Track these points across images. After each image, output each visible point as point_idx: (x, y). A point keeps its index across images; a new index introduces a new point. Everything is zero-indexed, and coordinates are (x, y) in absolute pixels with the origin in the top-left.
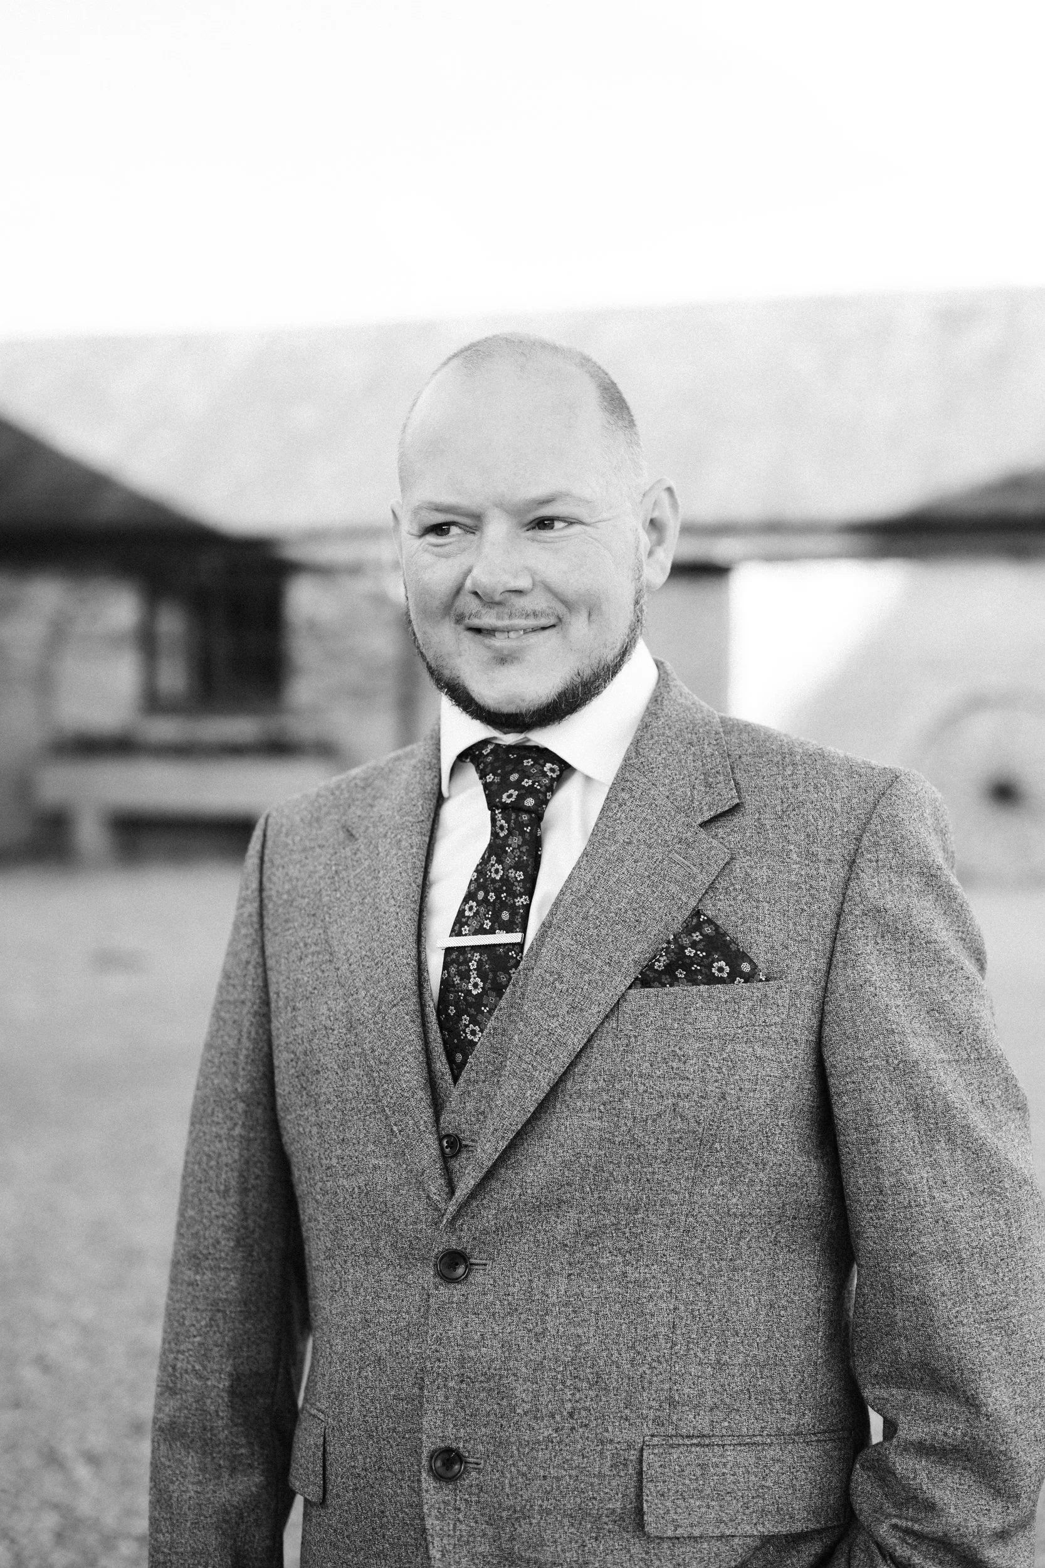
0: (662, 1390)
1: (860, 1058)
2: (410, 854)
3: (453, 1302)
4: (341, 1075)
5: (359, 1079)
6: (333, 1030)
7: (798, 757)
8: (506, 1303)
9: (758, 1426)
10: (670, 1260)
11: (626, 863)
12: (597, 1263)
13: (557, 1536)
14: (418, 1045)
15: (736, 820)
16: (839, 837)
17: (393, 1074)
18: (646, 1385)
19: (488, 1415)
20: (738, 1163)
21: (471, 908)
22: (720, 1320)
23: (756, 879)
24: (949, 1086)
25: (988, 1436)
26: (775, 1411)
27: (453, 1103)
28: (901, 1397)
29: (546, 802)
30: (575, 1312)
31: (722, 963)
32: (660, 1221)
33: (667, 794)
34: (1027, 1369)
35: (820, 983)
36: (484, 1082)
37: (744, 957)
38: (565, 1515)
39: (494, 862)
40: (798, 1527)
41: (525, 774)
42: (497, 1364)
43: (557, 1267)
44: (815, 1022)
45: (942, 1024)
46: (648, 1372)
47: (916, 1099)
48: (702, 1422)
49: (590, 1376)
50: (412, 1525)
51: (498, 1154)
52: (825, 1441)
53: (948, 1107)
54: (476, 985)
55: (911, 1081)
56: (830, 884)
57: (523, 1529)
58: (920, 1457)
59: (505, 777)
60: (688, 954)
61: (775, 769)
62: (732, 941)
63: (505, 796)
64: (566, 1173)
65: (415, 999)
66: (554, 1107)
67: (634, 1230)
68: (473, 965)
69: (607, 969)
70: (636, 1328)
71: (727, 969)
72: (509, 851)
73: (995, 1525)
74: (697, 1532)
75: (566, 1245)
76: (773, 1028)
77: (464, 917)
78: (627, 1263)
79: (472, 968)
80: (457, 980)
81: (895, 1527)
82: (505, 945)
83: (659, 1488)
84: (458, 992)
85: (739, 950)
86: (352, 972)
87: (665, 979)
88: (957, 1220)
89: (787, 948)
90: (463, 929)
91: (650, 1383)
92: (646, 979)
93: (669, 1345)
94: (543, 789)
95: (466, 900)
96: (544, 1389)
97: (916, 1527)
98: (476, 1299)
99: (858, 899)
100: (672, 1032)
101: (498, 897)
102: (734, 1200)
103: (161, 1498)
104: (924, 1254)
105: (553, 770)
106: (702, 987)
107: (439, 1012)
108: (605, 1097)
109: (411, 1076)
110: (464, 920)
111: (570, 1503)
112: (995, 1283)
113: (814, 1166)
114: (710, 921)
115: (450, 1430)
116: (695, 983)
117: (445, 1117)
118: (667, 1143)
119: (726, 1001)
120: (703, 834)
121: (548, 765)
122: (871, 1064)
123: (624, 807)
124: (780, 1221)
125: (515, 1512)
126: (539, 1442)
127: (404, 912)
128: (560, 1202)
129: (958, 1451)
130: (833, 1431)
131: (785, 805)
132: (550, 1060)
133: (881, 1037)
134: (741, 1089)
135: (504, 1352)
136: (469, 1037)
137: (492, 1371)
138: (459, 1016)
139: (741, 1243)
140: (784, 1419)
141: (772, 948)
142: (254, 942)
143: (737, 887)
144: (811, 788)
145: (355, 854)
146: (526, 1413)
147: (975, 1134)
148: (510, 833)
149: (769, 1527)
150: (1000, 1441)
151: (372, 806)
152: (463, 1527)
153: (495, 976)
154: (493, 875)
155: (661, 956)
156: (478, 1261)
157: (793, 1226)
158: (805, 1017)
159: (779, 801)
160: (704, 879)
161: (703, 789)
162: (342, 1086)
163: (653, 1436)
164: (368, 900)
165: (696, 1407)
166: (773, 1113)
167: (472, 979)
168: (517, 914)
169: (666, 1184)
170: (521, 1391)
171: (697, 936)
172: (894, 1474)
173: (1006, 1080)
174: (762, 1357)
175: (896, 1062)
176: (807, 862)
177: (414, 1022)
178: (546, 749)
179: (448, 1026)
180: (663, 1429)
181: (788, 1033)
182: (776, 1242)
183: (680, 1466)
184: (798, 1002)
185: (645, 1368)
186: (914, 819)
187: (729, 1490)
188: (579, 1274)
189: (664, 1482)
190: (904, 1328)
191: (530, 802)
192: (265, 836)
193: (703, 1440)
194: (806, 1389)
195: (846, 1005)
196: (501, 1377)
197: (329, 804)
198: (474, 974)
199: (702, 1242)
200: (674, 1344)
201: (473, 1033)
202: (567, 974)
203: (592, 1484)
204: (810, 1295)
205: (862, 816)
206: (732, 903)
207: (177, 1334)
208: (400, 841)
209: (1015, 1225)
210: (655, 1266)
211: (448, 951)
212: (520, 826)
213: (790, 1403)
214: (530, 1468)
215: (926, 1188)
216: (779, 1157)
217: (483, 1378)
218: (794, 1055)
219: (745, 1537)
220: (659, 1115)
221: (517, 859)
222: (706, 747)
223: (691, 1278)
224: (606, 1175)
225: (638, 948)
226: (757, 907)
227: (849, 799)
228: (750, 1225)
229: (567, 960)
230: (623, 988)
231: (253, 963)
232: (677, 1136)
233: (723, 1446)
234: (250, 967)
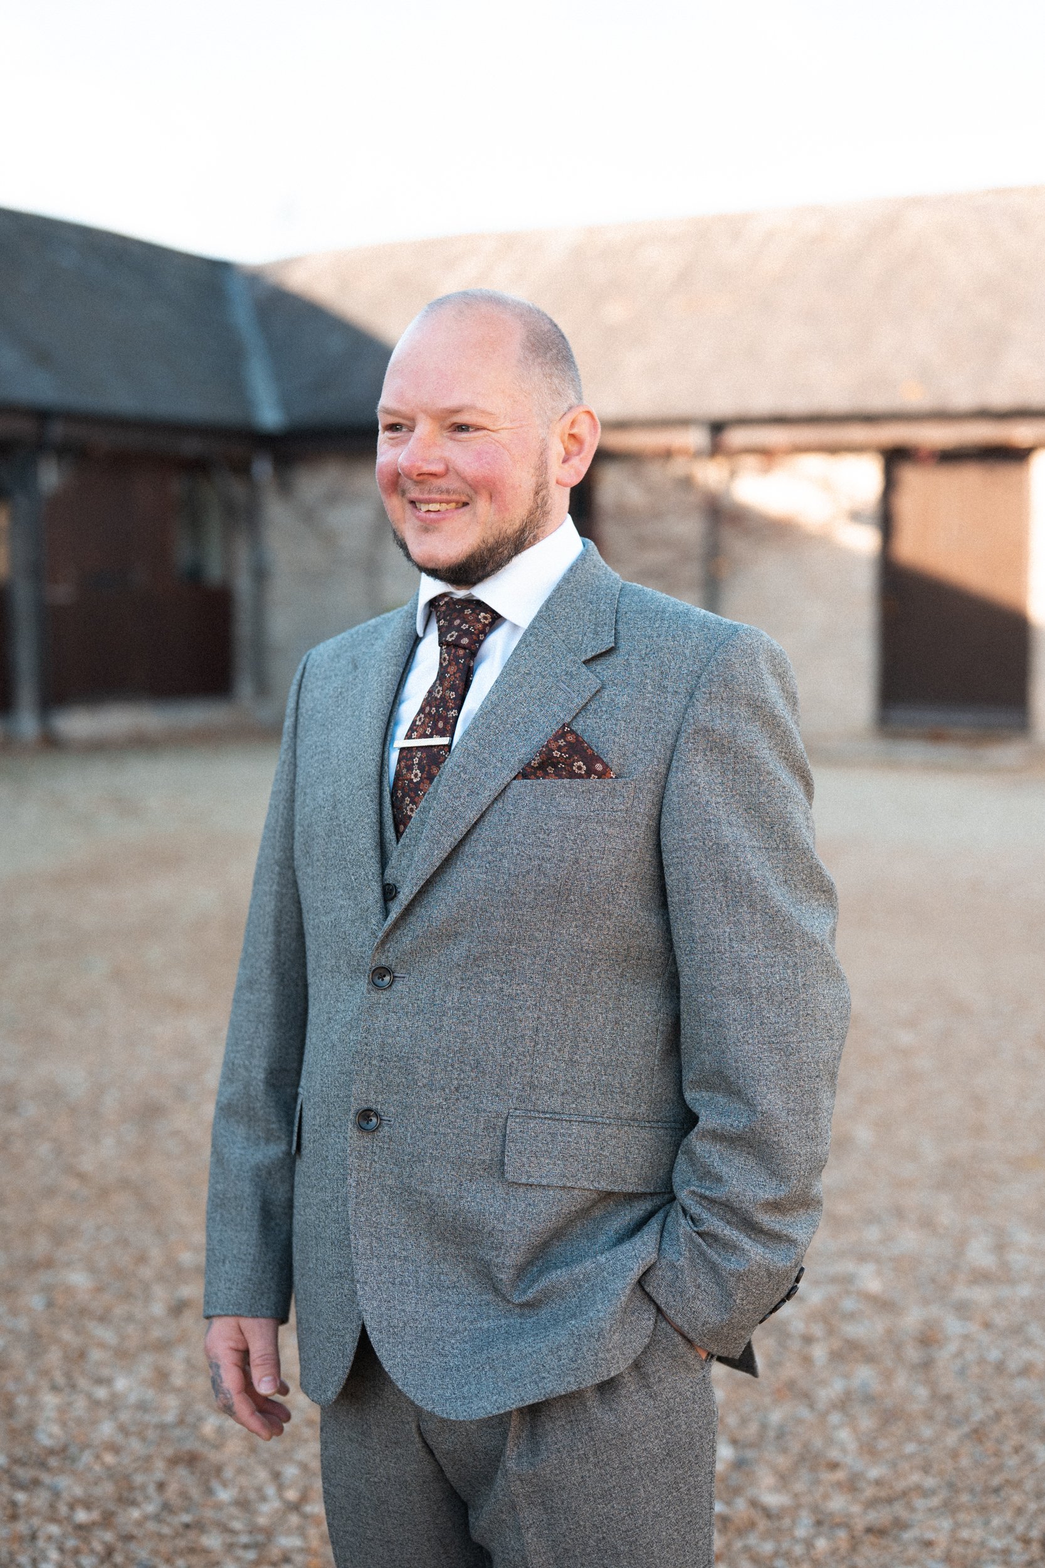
0: (525, 1076)
1: (683, 839)
2: (386, 680)
3: (379, 1004)
4: (327, 840)
5: (337, 844)
6: (324, 808)
7: (667, 615)
8: (416, 1005)
9: (600, 1110)
10: (536, 981)
11: (524, 689)
12: (482, 980)
13: (442, 1176)
14: (374, 818)
15: (611, 660)
16: (685, 675)
17: (354, 838)
18: (513, 1072)
19: (399, 1086)
20: (588, 912)
21: (420, 719)
22: (573, 1029)
23: (618, 703)
24: (754, 865)
25: (763, 1128)
26: (615, 1101)
27: (393, 862)
28: (708, 1099)
29: (481, 642)
30: (464, 1015)
31: (581, 763)
32: (529, 952)
33: (563, 638)
34: (802, 1083)
35: (660, 783)
36: (414, 846)
37: (599, 759)
38: (448, 1162)
39: (439, 686)
40: (630, 1189)
41: (464, 621)
42: (406, 1049)
43: (454, 982)
44: (655, 812)
45: (757, 819)
46: (515, 1062)
47: (725, 872)
48: (556, 1103)
49: (472, 1062)
50: (342, 1165)
51: (412, 896)
52: (658, 1128)
53: (751, 880)
54: (416, 775)
55: (722, 859)
56: (674, 710)
57: (418, 1169)
58: (716, 1143)
59: (451, 622)
60: (555, 755)
61: (648, 623)
62: (589, 747)
63: (448, 636)
64: (461, 911)
65: (375, 785)
66: (456, 864)
67: (509, 957)
68: (416, 761)
69: (499, 765)
70: (508, 1030)
71: (584, 768)
72: (448, 677)
73: (769, 1196)
74: (544, 1182)
75: (460, 966)
76: (619, 813)
77: (415, 725)
78: (503, 981)
79: (415, 763)
80: (404, 771)
81: (693, 1192)
82: (438, 746)
83: (518, 1147)
84: (405, 780)
85: (594, 754)
86: (339, 765)
87: (539, 773)
88: (751, 966)
89: (636, 756)
90: (413, 734)
91: (516, 1070)
92: (525, 773)
93: (533, 1044)
94: (476, 632)
95: (418, 714)
96: (439, 1069)
97: (707, 1193)
98: (395, 1002)
99: (692, 721)
100: (540, 812)
101: (437, 711)
102: (587, 940)
103: (219, 1158)
104: (722, 988)
105: (485, 618)
106: (566, 781)
107: (393, 794)
108: (490, 857)
109: (366, 840)
110: (415, 728)
111: (452, 1153)
112: (779, 1016)
113: (654, 921)
114: (572, 732)
115: (372, 1096)
116: (561, 777)
117: (388, 871)
118: (533, 893)
119: (583, 792)
120: (584, 669)
121: (482, 614)
122: (691, 844)
123: (529, 648)
124: (626, 960)
125: (413, 1156)
126: (432, 1107)
127: (375, 721)
128: (457, 934)
129: (741, 1139)
130: (665, 1122)
131: (649, 650)
132: (452, 829)
133: (700, 824)
134: (591, 857)
135: (411, 1041)
136: (409, 813)
137: (403, 1054)
138: (403, 797)
139: (592, 974)
140: (622, 1107)
141: (625, 754)
142: (289, 747)
143: (604, 709)
144: (670, 638)
145: (355, 679)
146: (424, 1086)
147: (772, 903)
148: (450, 664)
149: (604, 1185)
150: (773, 1133)
151: (373, 645)
152: (378, 1166)
153: (430, 769)
154: (437, 696)
155: (536, 756)
156: (399, 975)
157: (637, 965)
158: (644, 807)
159: (645, 647)
160: (579, 702)
161: (592, 636)
162: (327, 848)
163: (515, 1109)
164: (357, 713)
165: (550, 1091)
166: (617, 877)
167: (414, 771)
168: (448, 723)
169: (533, 924)
170: (422, 1069)
171: (562, 742)
172: (695, 1154)
173: (811, 867)
174: (606, 1061)
175: (711, 844)
176: (658, 692)
177: (372, 801)
178: (483, 603)
179: (396, 805)
180: (524, 1105)
181: (632, 818)
182: (622, 976)
183: (535, 1133)
184: (641, 796)
185: (514, 1059)
186: (745, 663)
187: (572, 1154)
188: (469, 988)
189: (522, 1143)
190: (707, 1044)
191: (465, 641)
192: (304, 668)
193: (555, 1116)
194: (643, 1087)
195: (675, 799)
196: (408, 1059)
197: (348, 644)
198: (416, 767)
199: (560, 969)
200: (537, 1044)
201: (412, 810)
202: (470, 768)
203: (469, 1141)
204: (650, 1018)
205: (704, 660)
206: (598, 721)
207: (237, 1039)
208: (381, 670)
209: (800, 975)
210: (525, 985)
211: (402, 749)
212: (457, 658)
213: (628, 1096)
214: (425, 1126)
215: (727, 940)
216: (623, 911)
217: (395, 1059)
218: (636, 834)
219: (584, 1189)
220: (528, 872)
221: (453, 684)
222: (601, 605)
223: (552, 996)
224: (489, 915)
225: (523, 750)
226: (616, 724)
227: (697, 646)
228: (600, 960)
229: (471, 758)
230: (509, 779)
231: (288, 762)
232: (541, 888)
233: (570, 1121)
234: (286, 766)
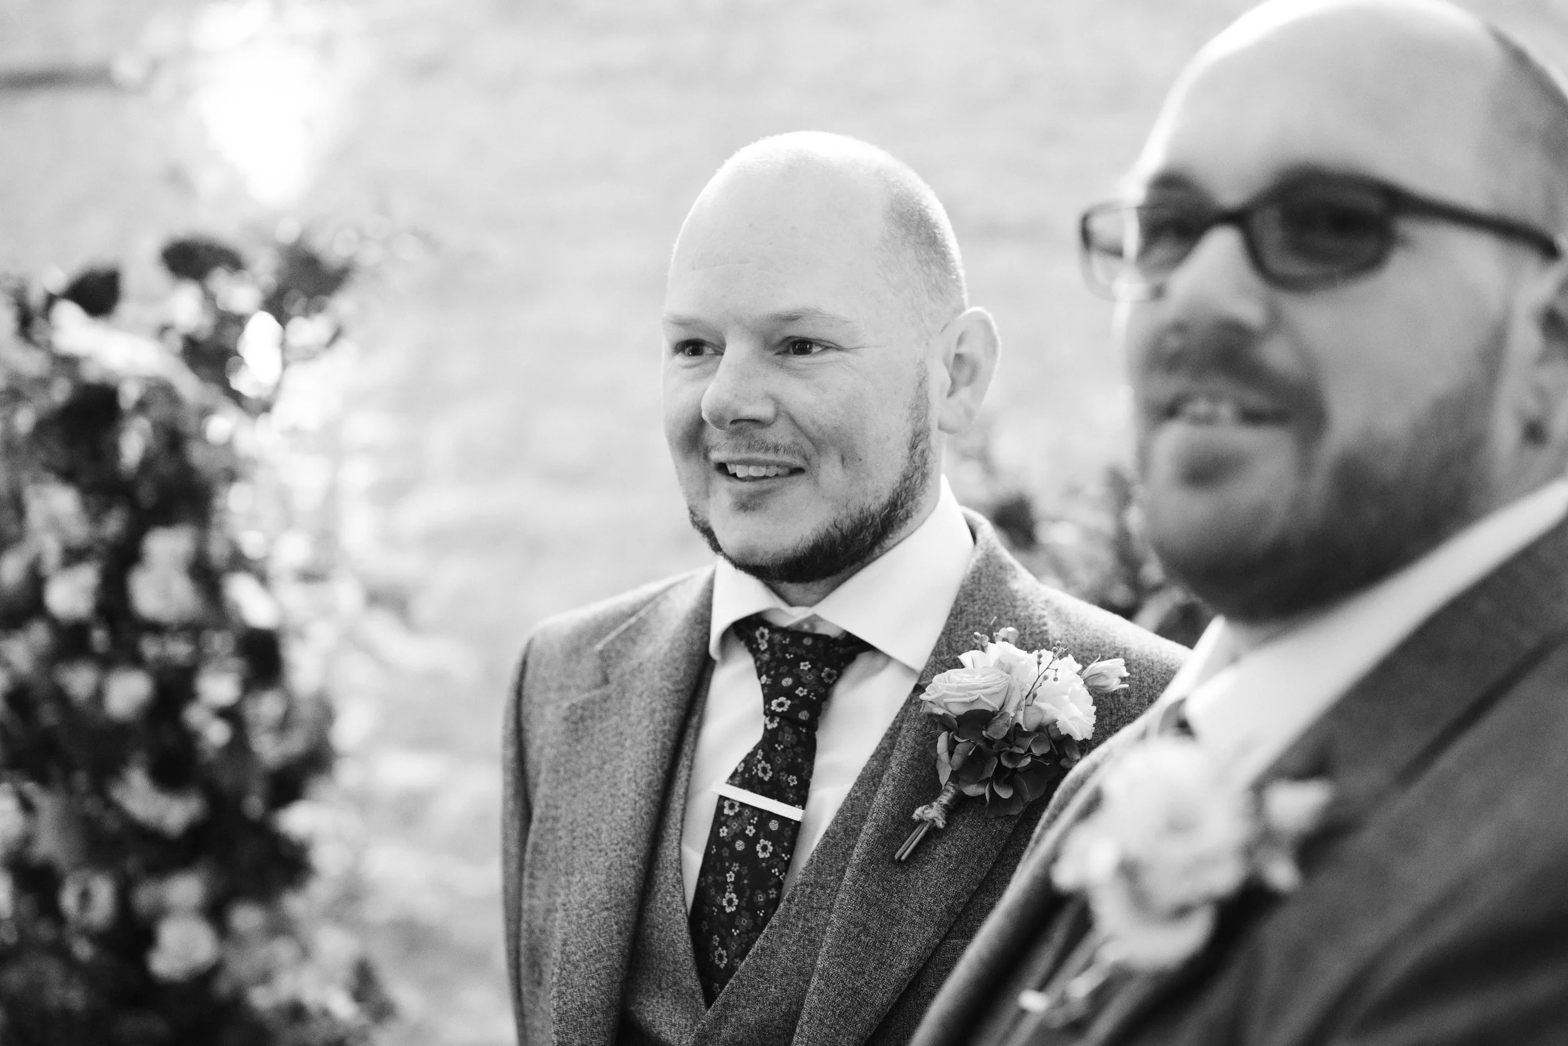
39: (761, 758)
54: (730, 902)
68: (731, 877)
72: (779, 749)
77: (724, 816)
79: (729, 881)
84: (713, 906)
90: (721, 830)
110: (723, 819)
131: (1115, 718)
136: (716, 961)
138: (711, 933)
148: (783, 728)
153: (753, 894)
154: (760, 774)
159: (1108, 712)
167: (727, 894)
198: (730, 887)
201: (721, 958)
221: (789, 760)
